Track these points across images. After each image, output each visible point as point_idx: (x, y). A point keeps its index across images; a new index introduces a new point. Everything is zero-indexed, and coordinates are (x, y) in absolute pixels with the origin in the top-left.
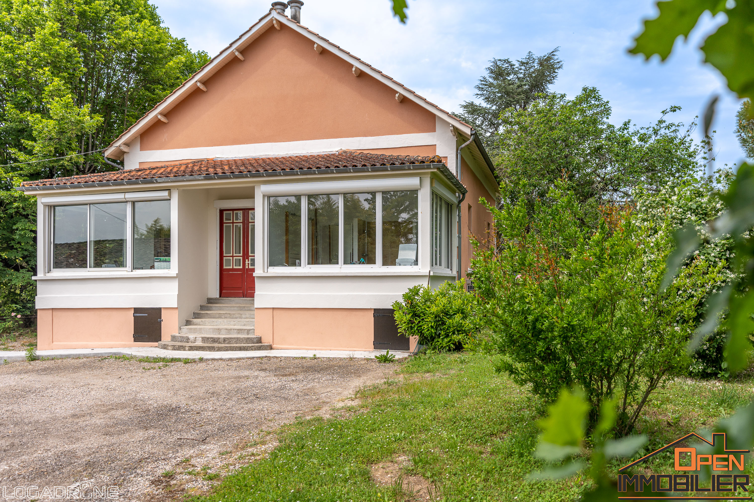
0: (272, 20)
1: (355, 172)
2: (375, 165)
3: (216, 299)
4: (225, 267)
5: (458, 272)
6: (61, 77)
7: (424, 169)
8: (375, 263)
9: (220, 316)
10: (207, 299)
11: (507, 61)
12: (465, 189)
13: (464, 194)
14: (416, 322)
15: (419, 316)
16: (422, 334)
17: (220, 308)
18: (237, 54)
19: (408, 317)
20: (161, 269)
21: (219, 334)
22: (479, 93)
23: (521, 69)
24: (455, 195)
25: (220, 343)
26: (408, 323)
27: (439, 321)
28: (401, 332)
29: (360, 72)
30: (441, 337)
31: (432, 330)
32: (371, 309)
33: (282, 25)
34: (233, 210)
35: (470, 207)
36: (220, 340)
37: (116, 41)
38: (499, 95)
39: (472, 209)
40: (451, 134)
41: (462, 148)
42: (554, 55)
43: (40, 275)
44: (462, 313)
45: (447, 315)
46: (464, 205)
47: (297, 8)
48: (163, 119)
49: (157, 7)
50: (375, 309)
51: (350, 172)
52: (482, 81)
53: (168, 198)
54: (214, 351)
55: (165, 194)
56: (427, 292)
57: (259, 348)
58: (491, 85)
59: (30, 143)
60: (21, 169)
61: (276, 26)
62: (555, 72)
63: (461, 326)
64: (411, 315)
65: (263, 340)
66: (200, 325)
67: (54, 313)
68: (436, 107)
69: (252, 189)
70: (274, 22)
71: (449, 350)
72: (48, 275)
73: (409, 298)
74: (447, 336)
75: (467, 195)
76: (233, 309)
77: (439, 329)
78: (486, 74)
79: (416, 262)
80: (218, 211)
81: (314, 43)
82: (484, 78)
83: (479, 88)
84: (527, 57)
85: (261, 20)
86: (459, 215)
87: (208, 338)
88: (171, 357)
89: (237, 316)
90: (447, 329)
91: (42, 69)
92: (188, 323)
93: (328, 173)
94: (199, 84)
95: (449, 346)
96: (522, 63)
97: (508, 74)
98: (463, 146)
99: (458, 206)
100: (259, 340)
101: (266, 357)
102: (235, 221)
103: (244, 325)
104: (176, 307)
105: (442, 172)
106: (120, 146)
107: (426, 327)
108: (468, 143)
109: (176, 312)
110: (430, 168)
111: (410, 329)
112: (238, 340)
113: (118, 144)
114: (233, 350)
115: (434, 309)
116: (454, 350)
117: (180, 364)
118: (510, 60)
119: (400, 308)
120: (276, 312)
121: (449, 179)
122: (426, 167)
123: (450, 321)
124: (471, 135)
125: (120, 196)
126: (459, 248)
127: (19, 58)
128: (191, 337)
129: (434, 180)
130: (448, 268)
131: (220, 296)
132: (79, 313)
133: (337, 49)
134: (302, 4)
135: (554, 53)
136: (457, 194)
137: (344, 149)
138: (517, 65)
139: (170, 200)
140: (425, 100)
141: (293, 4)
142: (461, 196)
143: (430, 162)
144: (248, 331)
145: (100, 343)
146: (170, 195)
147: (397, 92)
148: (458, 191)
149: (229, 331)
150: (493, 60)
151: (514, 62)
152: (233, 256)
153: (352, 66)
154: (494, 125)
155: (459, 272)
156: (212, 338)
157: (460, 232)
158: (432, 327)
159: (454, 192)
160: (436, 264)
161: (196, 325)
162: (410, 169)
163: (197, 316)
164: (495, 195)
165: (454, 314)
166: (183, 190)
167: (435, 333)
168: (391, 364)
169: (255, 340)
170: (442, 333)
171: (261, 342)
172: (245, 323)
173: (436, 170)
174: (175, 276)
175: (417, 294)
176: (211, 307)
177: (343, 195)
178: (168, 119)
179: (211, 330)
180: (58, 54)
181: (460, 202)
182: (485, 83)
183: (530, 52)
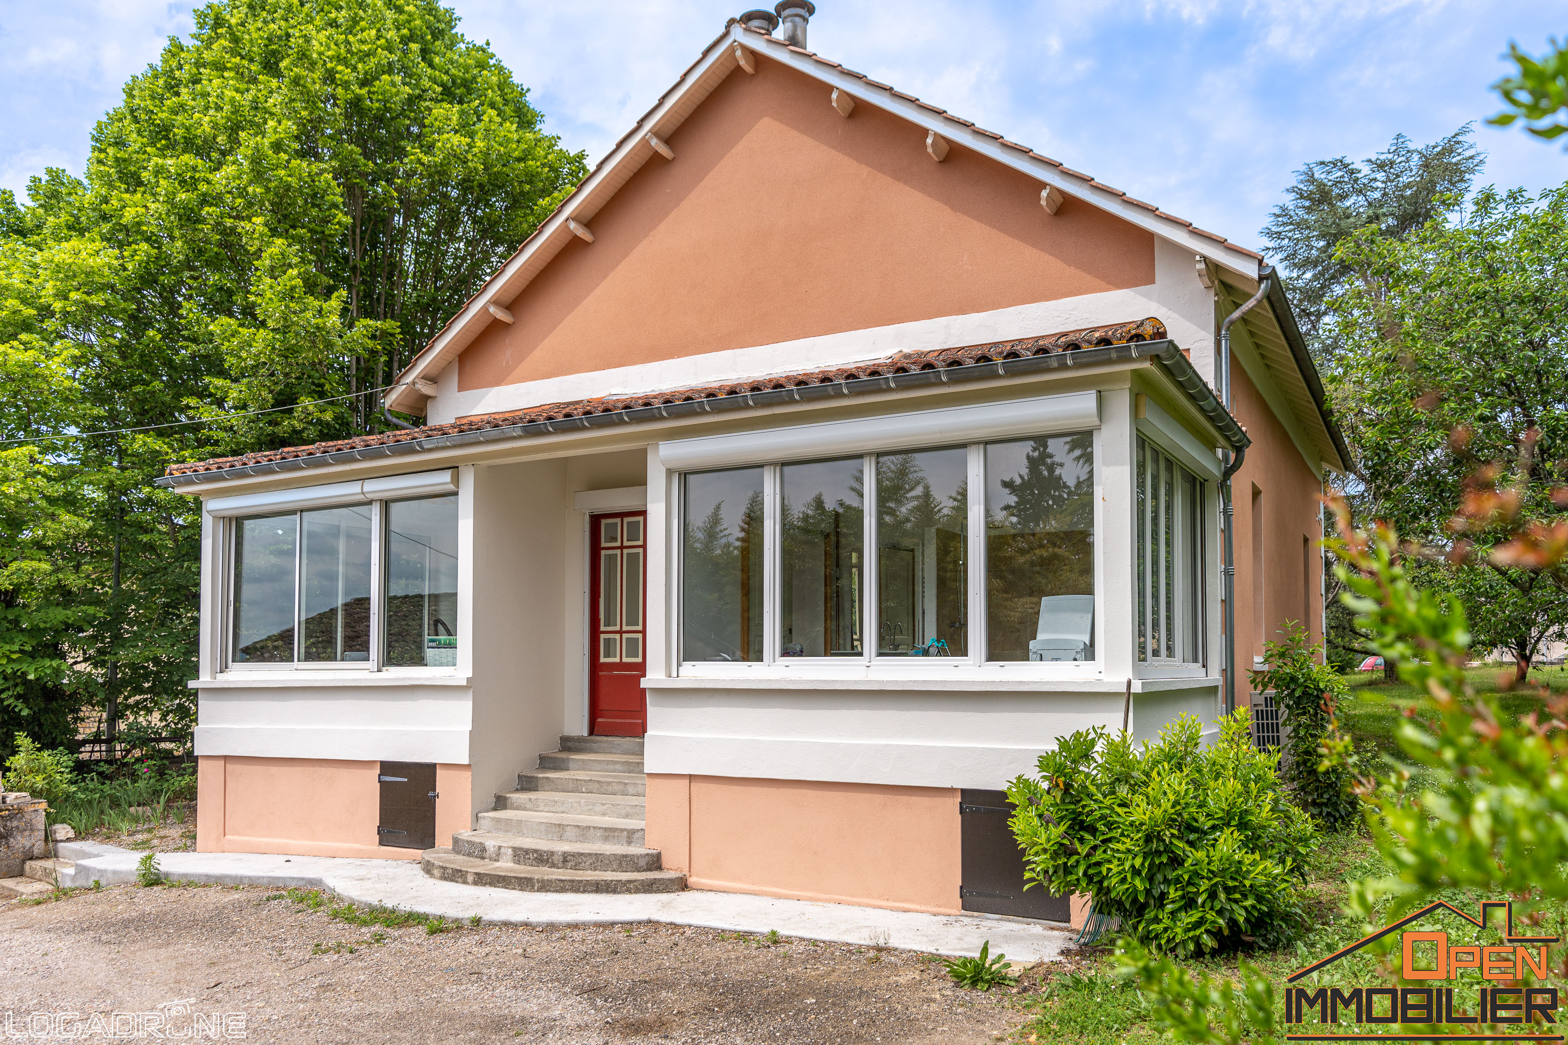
0: (731, 50)
1: (902, 387)
2: (959, 364)
3: (580, 739)
4: (603, 660)
5: (1224, 671)
6: (293, 237)
7: (1109, 362)
8: (965, 653)
9: (576, 787)
10: (561, 738)
11: (1340, 164)
12: (1244, 434)
13: (1239, 450)
14: (1083, 850)
15: (1093, 830)
16: (1102, 891)
17: (584, 766)
18: (654, 142)
19: (1057, 832)
20: (441, 665)
21: (561, 838)
22: (1271, 244)
23: (1375, 180)
24: (1215, 453)
25: (553, 865)
26: (1055, 855)
27: (1158, 853)
28: (1032, 880)
29: (946, 148)
30: (1169, 907)
31: (1137, 882)
32: (951, 790)
33: (758, 59)
34: (622, 515)
35: (1256, 493)
36: (555, 858)
37: (425, 159)
38: (1322, 243)
39: (1263, 498)
40: (1199, 285)
41: (1232, 323)
42: (1458, 143)
43: (205, 679)
44: (1243, 826)
45: (1191, 829)
46: (1241, 483)
47: (797, 19)
48: (501, 315)
49: (528, 90)
50: (964, 792)
51: (889, 390)
52: (1279, 216)
53: (452, 487)
54: (532, 890)
55: (443, 479)
56: (1118, 752)
57: (649, 887)
58: (1300, 225)
59: (219, 382)
60: (216, 443)
61: (742, 63)
62: (1462, 180)
63: (1238, 871)
64: (1062, 828)
65: (665, 862)
66: (525, 809)
67: (228, 766)
68: (1152, 211)
69: (641, 456)
70: (739, 53)
71: (1199, 953)
72: (220, 677)
73: (1060, 770)
74: (1189, 903)
75: (1248, 452)
76: (611, 767)
77: (1159, 877)
78: (1289, 200)
79: (1089, 652)
80: (587, 519)
81: (830, 88)
82: (1283, 208)
83: (1269, 234)
84: (1392, 150)
85: (706, 53)
86: (1225, 512)
87: (527, 851)
88: (408, 909)
89: (616, 787)
90: (1189, 883)
91: (250, 221)
92: (500, 803)
93: (829, 397)
94: (572, 225)
95: (1197, 941)
96: (1381, 166)
97: (1343, 197)
98: (1236, 314)
99: (1224, 487)
100: (655, 862)
101: (649, 921)
102: (626, 543)
103: (627, 816)
104: (466, 762)
105: (1167, 370)
106: (414, 383)
107: (1115, 870)
108: (1251, 303)
109: (467, 775)
110: (1130, 360)
111: (1061, 873)
112: (599, 861)
113: (409, 378)
114: (577, 891)
115: (1141, 813)
116: (1214, 953)
117: (418, 933)
118: (1347, 161)
119: (1031, 802)
120: (696, 786)
121: (1192, 398)
122: (1114, 355)
123: (1201, 855)
124: (1261, 279)
125: (350, 490)
126: (1228, 603)
127: (204, 200)
128: (491, 844)
129: (1143, 400)
130: (1195, 660)
131: (591, 733)
132: (274, 770)
133: (887, 94)
134: (811, 10)
135: (1460, 138)
136: (1219, 452)
137: (907, 350)
138: (1365, 170)
139: (456, 494)
140: (1120, 196)
141: (787, 12)
142: (1232, 456)
143: (1128, 341)
144: (631, 836)
145: (312, 843)
146: (456, 480)
147: (1043, 185)
148: (1222, 441)
149: (584, 831)
150: (1303, 168)
151: (1357, 165)
152: (621, 632)
153: (925, 132)
154: (1309, 315)
155: (1229, 672)
156: (536, 851)
157: (1228, 559)
158: (1136, 872)
159: (1211, 446)
160: (1156, 653)
161: (517, 808)
162: (1063, 367)
163: (527, 784)
164: (1320, 468)
165: (1214, 828)
166: (490, 467)
167: (1148, 892)
168: (993, 996)
169: (642, 863)
170: (1173, 894)
171: (660, 868)
172: (628, 809)
173: (1147, 365)
174: (464, 683)
175: (1086, 756)
176: (563, 760)
177: (873, 460)
178: (513, 315)
179: (543, 828)
180: (288, 187)
181: (1228, 473)
182: (1285, 220)
183: (1399, 136)
